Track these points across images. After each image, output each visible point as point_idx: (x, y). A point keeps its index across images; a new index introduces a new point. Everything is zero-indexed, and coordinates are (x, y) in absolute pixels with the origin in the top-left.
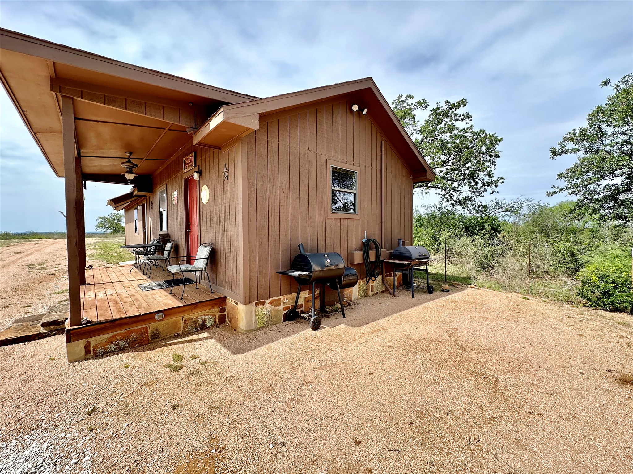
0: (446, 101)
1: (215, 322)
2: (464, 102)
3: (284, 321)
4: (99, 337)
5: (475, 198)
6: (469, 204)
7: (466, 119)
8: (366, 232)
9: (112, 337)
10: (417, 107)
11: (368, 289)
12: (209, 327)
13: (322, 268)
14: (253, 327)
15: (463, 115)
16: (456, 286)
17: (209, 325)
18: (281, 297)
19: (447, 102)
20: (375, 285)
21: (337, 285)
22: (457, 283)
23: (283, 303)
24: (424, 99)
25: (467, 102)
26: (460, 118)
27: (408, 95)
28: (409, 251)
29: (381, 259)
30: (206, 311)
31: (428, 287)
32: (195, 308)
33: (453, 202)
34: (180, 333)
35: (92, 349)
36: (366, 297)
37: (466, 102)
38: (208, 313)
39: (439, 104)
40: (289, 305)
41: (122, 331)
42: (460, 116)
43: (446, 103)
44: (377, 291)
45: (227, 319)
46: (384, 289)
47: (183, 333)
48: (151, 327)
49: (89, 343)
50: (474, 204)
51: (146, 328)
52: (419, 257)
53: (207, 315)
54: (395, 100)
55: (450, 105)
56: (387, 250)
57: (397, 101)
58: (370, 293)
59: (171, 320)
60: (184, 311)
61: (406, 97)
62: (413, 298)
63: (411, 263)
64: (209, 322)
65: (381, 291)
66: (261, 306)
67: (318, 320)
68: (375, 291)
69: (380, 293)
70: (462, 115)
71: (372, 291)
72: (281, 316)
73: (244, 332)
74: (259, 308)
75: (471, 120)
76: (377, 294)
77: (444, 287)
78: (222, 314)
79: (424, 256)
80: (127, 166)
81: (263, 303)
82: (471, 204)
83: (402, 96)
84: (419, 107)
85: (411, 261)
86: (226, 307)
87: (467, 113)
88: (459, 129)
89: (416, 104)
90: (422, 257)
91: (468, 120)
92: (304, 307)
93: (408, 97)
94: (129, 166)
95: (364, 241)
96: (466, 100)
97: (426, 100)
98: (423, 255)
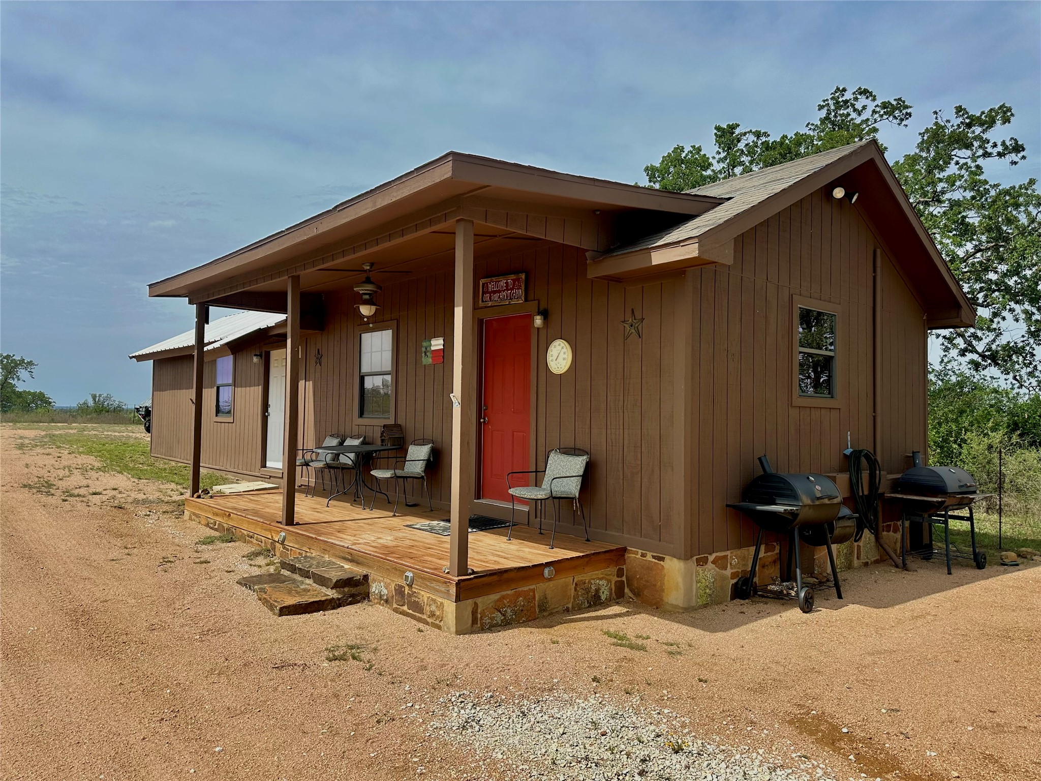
0: (956, 107)
1: (611, 594)
2: (1005, 114)
3: (732, 598)
4: (486, 597)
5: (1034, 346)
6: (1017, 362)
7: (1010, 153)
8: (850, 435)
9: (500, 600)
10: (881, 116)
11: (851, 553)
12: (603, 603)
13: (813, 501)
14: (693, 603)
15: (1003, 143)
16: (1029, 557)
17: (603, 597)
18: (728, 553)
19: (959, 109)
20: (864, 546)
21: (826, 536)
22: (1029, 550)
23: (731, 564)
24: (900, 99)
25: (1012, 115)
26: (995, 151)
27: (860, 88)
28: (939, 476)
29: (880, 491)
30: (600, 571)
31: (975, 554)
32: (587, 563)
33: (975, 357)
34: (570, 606)
35: (479, 616)
36: (849, 569)
37: (1009, 114)
38: (602, 576)
39: (939, 113)
40: (738, 570)
41: (509, 592)
42: (995, 145)
43: (957, 113)
44: (867, 560)
45: (627, 590)
46: (879, 558)
47: (573, 607)
48: (539, 589)
49: (476, 604)
50: (1030, 363)
51: (533, 591)
52: (959, 491)
53: (601, 579)
54: (827, 100)
55: (967, 118)
56: (888, 473)
57: (831, 102)
58: (856, 563)
59: (560, 581)
60: (575, 568)
61: (854, 93)
62: (949, 573)
63: (943, 502)
64: (603, 593)
65: (873, 559)
66: (702, 565)
67: (810, 595)
68: (864, 559)
69: (871, 563)
70: (999, 144)
71: (858, 558)
72: (728, 589)
73: (680, 611)
74: (700, 570)
75: (1024, 157)
76: (866, 564)
77: (1007, 557)
78: (620, 579)
79: (969, 487)
80: (365, 290)
81: (705, 560)
82: (1025, 364)
83: (844, 90)
84: (885, 117)
85: (944, 496)
86: (624, 567)
87: (1012, 139)
88: (1001, 188)
89: (878, 109)
90: (964, 489)
91: (1013, 157)
92: (759, 577)
93: (861, 94)
94: (368, 290)
95: (848, 451)
96: (1009, 110)
97: (904, 102)
98: (968, 484)
